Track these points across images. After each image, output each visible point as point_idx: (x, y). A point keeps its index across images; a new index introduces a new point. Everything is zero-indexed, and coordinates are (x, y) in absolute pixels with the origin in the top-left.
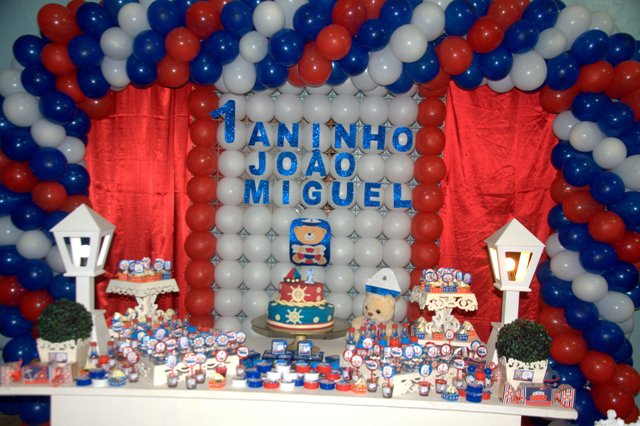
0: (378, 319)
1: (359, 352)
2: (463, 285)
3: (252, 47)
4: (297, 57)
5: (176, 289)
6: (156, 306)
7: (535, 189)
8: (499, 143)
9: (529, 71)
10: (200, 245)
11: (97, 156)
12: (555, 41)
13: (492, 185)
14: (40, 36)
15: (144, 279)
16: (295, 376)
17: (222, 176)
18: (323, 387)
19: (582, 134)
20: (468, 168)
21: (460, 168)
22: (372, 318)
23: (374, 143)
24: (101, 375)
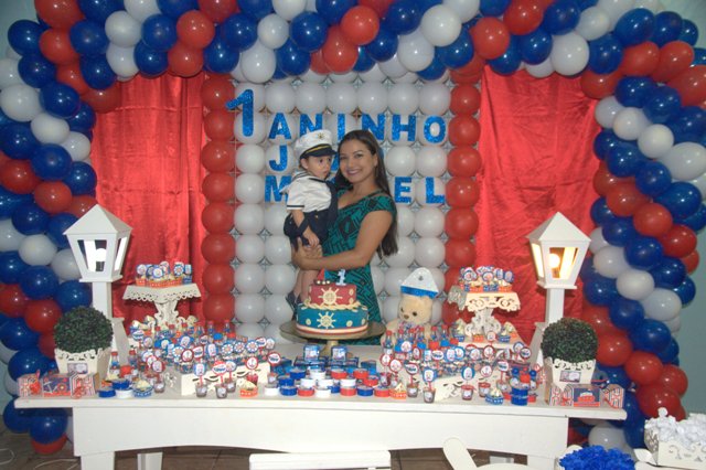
0: (415, 322)
1: (397, 356)
2: (503, 283)
3: (272, 32)
4: (320, 42)
5: (198, 295)
6: (177, 313)
7: (577, 181)
8: (538, 132)
9: (570, 54)
10: (218, 247)
11: (103, 153)
12: (597, 22)
13: (532, 177)
14: (37, 21)
15: (164, 284)
16: (330, 383)
17: (239, 173)
18: (361, 393)
19: (626, 121)
20: (505, 159)
21: (496, 159)
22: (408, 320)
23: (404, 134)
24: (125, 386)
